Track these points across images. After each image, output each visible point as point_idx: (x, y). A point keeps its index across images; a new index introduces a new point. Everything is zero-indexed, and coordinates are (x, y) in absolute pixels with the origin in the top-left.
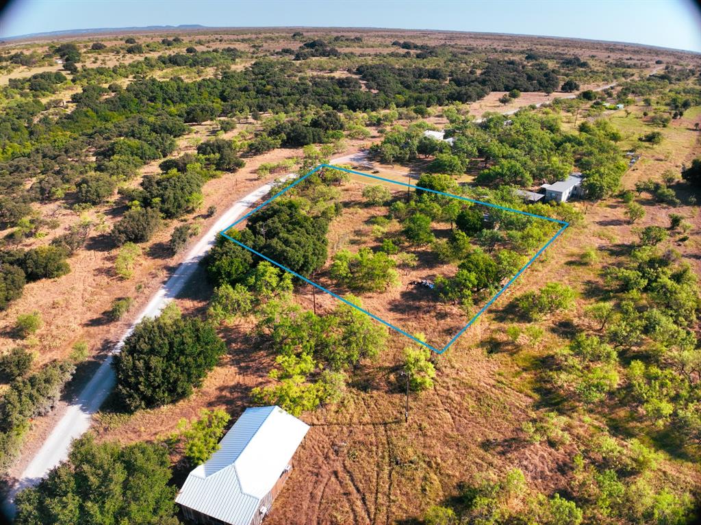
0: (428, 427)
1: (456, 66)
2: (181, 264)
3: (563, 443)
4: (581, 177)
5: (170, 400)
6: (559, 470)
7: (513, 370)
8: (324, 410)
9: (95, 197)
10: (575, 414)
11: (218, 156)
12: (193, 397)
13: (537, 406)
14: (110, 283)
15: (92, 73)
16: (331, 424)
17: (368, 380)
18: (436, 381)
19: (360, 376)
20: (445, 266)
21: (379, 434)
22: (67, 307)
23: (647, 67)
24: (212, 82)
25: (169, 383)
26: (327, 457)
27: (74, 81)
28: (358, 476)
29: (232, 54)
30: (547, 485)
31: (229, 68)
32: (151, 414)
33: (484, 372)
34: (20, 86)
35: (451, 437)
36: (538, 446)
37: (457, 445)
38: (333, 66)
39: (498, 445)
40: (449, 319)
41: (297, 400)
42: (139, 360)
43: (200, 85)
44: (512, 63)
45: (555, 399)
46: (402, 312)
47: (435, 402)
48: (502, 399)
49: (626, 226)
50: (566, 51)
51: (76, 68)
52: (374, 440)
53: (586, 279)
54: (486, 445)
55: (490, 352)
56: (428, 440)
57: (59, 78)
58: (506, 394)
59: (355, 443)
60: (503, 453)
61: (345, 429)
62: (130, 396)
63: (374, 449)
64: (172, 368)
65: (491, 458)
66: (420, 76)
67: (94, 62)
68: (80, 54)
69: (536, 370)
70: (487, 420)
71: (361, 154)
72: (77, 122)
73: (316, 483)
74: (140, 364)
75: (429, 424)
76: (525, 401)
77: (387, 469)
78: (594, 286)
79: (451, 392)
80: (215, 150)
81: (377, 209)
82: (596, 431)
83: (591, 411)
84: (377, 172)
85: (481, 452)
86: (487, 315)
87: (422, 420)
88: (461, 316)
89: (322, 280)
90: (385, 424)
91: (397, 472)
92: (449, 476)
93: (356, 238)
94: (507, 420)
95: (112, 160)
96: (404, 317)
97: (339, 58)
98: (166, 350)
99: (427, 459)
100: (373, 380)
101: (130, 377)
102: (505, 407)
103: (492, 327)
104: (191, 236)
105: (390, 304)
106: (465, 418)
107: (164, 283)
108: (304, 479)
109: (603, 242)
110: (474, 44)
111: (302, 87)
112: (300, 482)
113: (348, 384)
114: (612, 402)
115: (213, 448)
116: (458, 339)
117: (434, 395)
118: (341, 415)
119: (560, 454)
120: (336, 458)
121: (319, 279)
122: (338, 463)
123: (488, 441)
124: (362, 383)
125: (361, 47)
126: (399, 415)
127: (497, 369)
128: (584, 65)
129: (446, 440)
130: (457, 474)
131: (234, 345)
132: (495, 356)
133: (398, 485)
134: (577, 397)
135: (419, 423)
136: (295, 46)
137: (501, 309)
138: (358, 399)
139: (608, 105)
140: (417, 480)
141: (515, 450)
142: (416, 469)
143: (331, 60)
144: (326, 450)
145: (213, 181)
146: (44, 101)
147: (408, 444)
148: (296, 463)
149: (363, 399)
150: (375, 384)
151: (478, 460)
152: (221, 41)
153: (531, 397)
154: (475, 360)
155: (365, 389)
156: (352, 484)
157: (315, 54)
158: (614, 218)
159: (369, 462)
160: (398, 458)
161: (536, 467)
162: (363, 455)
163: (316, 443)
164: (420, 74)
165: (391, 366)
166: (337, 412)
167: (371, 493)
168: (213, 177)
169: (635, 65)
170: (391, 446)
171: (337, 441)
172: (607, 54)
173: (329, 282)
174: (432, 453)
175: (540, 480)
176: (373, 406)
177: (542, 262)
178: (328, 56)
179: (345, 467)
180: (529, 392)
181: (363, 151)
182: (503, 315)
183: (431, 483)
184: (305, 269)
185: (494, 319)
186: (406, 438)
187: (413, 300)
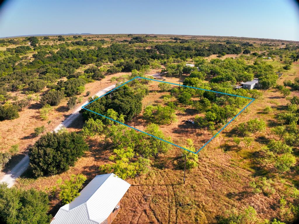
0: (196, 186)
1: (197, 46)
2: (71, 114)
3: (271, 194)
4: (258, 80)
5: (57, 172)
6: (271, 208)
7: (238, 158)
8: (139, 178)
9: (36, 88)
10: (275, 179)
11: (93, 74)
12: (69, 171)
13: (254, 176)
14: (37, 121)
15: (43, 47)
16: (143, 185)
17: (162, 164)
18: (199, 164)
19: (158, 162)
20: (199, 114)
21: (169, 190)
22: (14, 131)
23: (278, 46)
24: (93, 51)
25: (56, 162)
26: (140, 202)
27: (34, 50)
28: (158, 212)
29: (103, 42)
30: (266, 216)
31: (101, 46)
32: (46, 179)
33: (223, 159)
34: (11, 51)
35: (210, 192)
36: (258, 195)
37: (213, 196)
38: (145, 46)
39: (236, 195)
40: (203, 136)
41: (124, 170)
42: (41, 150)
43: (88, 52)
44: (221, 45)
45: (263, 172)
46: (179, 133)
47: (199, 174)
48: (235, 173)
49: (282, 99)
50: (243, 41)
51: (36, 45)
52: (166, 193)
53: (268, 119)
54: (229, 195)
55: (226, 150)
56: (197, 193)
57: (28, 48)
58: (237, 170)
59: (156, 195)
60: (239, 200)
61: (150, 188)
62: (35, 169)
63: (167, 198)
64: (58, 155)
65: (233, 202)
66: (182, 49)
67: (44, 44)
68: (38, 40)
69: (250, 158)
70: (228, 183)
71: (157, 74)
72: (34, 65)
73: (134, 216)
74: (41, 152)
75: (197, 185)
76: (247, 174)
77: (174, 209)
78: (272, 122)
79: (207, 169)
80: (92, 71)
81: (165, 93)
82: (288, 187)
83: (283, 177)
84: (165, 80)
85: (227, 199)
86: (222, 134)
87: (193, 183)
88: (209, 135)
89: (139, 120)
90: (173, 185)
91: (181, 211)
92: (210, 212)
93: (156, 104)
94: (239, 182)
95: (46, 75)
96: (180, 135)
97: (147, 43)
98: (56, 145)
99: (197, 203)
100: (165, 163)
101: (36, 158)
102: (237, 176)
103: (225, 139)
104: (77, 103)
105: (173, 130)
106: (216, 182)
107: (62, 121)
108: (127, 214)
109: (273, 105)
110: (204, 39)
111: (132, 52)
112: (124, 216)
113: (152, 166)
114: (293, 173)
115: (76, 195)
116: (209, 145)
117: (198, 170)
118: (148, 181)
119: (271, 199)
120: (145, 203)
121: (137, 120)
122: (146, 206)
123: (230, 193)
124: (160, 165)
125: (156, 39)
126: (180, 181)
127: (230, 158)
128: (251, 45)
129: (207, 193)
130: (215, 211)
131: (93, 148)
132: (228, 152)
133: (181, 217)
134: (274, 171)
135: (191, 184)
136: (129, 39)
137: (229, 132)
138: (157, 173)
139: (264, 58)
140: (192, 215)
141: (246, 197)
142: (191, 209)
143: (144, 44)
144: (140, 199)
145: (90, 83)
146: (21, 57)
147: (186, 195)
148: (122, 205)
149: (160, 173)
150: (167, 166)
151: (226, 204)
152: (98, 37)
153: (250, 171)
154: (219, 154)
155: (161, 168)
156: (154, 217)
157: (137, 42)
158: (276, 96)
159: (164, 205)
160: (181, 203)
161: (259, 206)
162: (161, 201)
163: (134, 195)
164: (182, 48)
165: (174, 157)
166: (146, 179)
167: (166, 222)
168: (91, 82)
169: (273, 45)
170: (176, 196)
171: (146, 194)
172: (260, 42)
173: (143, 121)
174: (200, 200)
175: (262, 214)
176: (165, 176)
177: (246, 112)
178: (143, 42)
179: (150, 208)
180: (249, 169)
181: (158, 73)
182: (230, 134)
183: (200, 216)
184: (131, 113)
185: (225, 136)
186: (184, 192)
187: (184, 128)
